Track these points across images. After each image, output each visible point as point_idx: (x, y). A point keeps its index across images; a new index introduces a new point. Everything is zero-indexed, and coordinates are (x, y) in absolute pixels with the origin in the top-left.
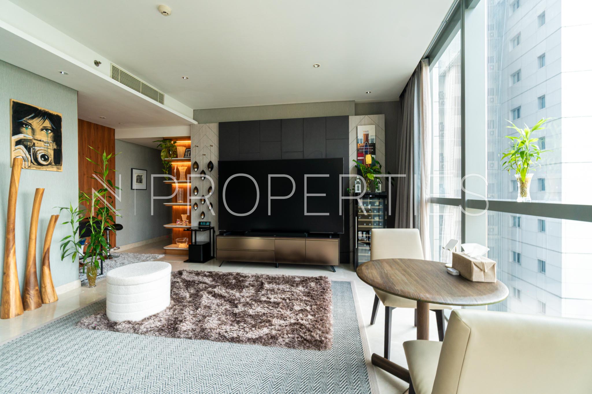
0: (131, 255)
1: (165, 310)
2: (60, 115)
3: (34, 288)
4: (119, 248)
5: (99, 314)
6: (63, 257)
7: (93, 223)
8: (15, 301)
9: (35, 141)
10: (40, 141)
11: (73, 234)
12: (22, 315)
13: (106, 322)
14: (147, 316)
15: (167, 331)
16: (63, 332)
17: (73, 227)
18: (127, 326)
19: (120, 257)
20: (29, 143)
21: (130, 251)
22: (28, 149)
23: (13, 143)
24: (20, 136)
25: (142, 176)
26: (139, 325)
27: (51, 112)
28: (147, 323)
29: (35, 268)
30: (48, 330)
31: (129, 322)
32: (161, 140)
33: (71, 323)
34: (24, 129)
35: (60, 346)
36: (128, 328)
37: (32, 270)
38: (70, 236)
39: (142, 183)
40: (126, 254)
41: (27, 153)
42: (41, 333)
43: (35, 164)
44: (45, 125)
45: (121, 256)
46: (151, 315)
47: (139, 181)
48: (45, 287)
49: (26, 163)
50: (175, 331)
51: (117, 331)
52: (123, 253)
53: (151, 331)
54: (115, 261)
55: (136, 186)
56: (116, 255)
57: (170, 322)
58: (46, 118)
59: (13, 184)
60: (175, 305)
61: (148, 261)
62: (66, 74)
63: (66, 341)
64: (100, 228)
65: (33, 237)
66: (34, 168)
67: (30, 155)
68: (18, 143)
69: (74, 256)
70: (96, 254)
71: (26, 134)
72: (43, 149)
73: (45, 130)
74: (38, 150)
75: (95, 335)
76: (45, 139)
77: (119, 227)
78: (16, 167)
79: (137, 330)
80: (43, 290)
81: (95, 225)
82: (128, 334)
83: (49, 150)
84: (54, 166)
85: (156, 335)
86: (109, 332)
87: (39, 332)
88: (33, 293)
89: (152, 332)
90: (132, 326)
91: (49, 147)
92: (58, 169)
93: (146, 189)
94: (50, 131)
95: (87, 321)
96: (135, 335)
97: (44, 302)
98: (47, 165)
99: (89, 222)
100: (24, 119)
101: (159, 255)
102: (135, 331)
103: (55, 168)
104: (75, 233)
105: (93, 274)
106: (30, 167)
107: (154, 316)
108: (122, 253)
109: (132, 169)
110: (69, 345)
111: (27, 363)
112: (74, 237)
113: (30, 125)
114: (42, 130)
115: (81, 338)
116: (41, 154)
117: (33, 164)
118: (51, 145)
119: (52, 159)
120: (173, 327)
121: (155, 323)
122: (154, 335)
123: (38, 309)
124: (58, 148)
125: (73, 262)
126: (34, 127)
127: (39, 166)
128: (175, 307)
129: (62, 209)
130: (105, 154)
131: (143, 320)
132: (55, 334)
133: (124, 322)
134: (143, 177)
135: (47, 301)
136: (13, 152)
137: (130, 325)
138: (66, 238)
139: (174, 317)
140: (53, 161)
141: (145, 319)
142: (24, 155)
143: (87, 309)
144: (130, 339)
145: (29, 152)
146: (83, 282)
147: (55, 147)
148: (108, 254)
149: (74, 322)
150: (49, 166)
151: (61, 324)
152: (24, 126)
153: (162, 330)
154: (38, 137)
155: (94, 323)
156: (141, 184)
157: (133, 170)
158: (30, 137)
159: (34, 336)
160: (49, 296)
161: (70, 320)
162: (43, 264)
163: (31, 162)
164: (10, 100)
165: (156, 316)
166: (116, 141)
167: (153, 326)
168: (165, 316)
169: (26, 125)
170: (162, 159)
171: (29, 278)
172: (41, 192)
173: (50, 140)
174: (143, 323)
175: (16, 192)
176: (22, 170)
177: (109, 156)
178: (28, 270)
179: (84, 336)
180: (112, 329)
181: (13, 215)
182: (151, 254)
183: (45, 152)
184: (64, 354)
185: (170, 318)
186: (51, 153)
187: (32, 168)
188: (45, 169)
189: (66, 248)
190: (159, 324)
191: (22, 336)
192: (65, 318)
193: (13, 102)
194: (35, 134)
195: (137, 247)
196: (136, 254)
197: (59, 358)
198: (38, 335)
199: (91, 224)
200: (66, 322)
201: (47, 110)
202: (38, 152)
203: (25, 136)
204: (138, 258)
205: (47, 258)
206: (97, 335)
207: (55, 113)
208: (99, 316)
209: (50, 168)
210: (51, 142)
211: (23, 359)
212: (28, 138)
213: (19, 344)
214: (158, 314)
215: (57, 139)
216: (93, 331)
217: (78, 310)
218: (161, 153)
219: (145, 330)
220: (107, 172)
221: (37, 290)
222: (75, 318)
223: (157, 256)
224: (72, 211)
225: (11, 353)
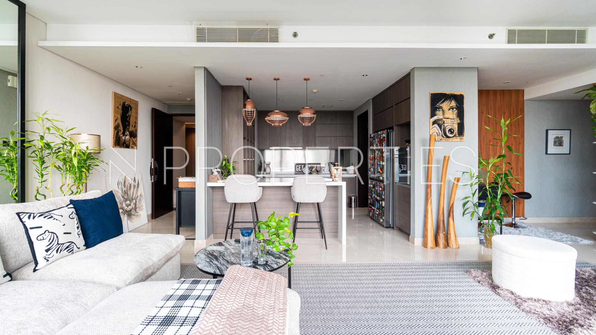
0: (542, 230)
1: (563, 303)
2: (462, 93)
3: (443, 233)
4: (526, 219)
5: (486, 272)
6: (464, 214)
7: (489, 188)
8: (431, 237)
9: (444, 120)
10: (448, 118)
11: (471, 196)
12: (435, 249)
13: (490, 282)
14: (535, 297)
15: (556, 326)
16: (456, 273)
17: (472, 189)
18: (509, 295)
19: (527, 229)
20: (440, 122)
21: (543, 225)
22: (440, 126)
23: (431, 124)
24: (435, 118)
25: (562, 137)
26: (522, 301)
27: (456, 93)
28: (532, 304)
29: (444, 217)
30: (447, 266)
31: (512, 293)
32: (589, 88)
33: (463, 269)
34: (437, 112)
35: (451, 281)
36: (510, 298)
37: (442, 219)
38: (470, 197)
39: (563, 146)
40: (536, 227)
41: (439, 129)
42: (442, 267)
43: (445, 137)
44: (451, 105)
45: (529, 227)
46: (539, 298)
47: (557, 143)
48: (450, 234)
49: (439, 137)
50: (567, 331)
51: (499, 294)
52: (532, 225)
53: (534, 313)
54: (520, 231)
55: (552, 149)
56: (524, 225)
57: (563, 318)
58: (452, 99)
59: (430, 153)
60: (580, 305)
61: (563, 242)
62: (466, 58)
63: (455, 280)
64: (497, 194)
65: (442, 193)
66: (444, 141)
67: (441, 131)
68: (434, 123)
69: (472, 215)
70: (493, 218)
71: (439, 115)
72: (450, 124)
73: (451, 110)
74: (447, 126)
75: (478, 288)
76: (451, 116)
77: (528, 196)
78: (432, 141)
79: (519, 304)
80: (449, 236)
81: (490, 190)
82: (507, 303)
83: (454, 125)
84: (458, 137)
85: (540, 321)
86: (491, 291)
87: (441, 265)
88: (441, 236)
89: (537, 315)
90: (515, 298)
91: (454, 122)
92: (461, 139)
93: (570, 154)
94: (455, 109)
95: (475, 274)
96: (516, 308)
97: (449, 245)
98: (453, 137)
99: (485, 186)
100: (438, 104)
101: (583, 240)
102: (516, 304)
103: (458, 139)
104: (474, 195)
105: (489, 236)
106: (441, 140)
107: (544, 301)
108: (530, 225)
109: (547, 131)
110: (456, 284)
111: (429, 281)
112: (473, 198)
113: (441, 108)
114: (449, 110)
115: (467, 284)
116: (449, 129)
117: (444, 137)
118: (456, 120)
119: (457, 131)
120: (566, 326)
121: (542, 309)
122: (538, 320)
123: (444, 249)
124: (461, 122)
125: (471, 220)
126: (444, 109)
127: (447, 139)
128: (578, 306)
129: (464, 173)
130: (503, 121)
131: (528, 299)
132: (450, 271)
133: (507, 290)
134: (564, 139)
135: (451, 246)
136: (431, 130)
137: (513, 296)
138: (466, 198)
139: (574, 316)
140: (457, 133)
141: (532, 299)
142: (437, 132)
143: (478, 264)
144: (509, 309)
145: (441, 128)
146: (481, 241)
147: (459, 121)
148: (514, 222)
149: (465, 269)
150: (454, 138)
151: (456, 266)
152: (438, 109)
153: (550, 320)
154: (447, 116)
155: (480, 277)
156: (560, 147)
157: (549, 131)
158: (441, 117)
159: (437, 266)
160: (452, 242)
161: (463, 267)
162: (449, 216)
163: (442, 136)
164: (430, 93)
165: (546, 302)
166: (525, 102)
167: (539, 310)
168: (559, 308)
169: (439, 108)
170: (592, 112)
171: (440, 223)
172: (447, 159)
173: (455, 116)
174: (527, 301)
175: (432, 159)
176: (436, 142)
177: (508, 122)
178: (439, 218)
179: (469, 284)
180: (494, 291)
181: (430, 175)
182: (572, 235)
183: (451, 126)
184: (452, 288)
185: (566, 314)
186: (456, 127)
187: (442, 141)
188: (451, 141)
189: (466, 207)
190: (548, 312)
191: (431, 263)
192: (460, 264)
193: (431, 94)
194: (445, 113)
195: (554, 223)
196: (548, 230)
197: (448, 289)
198: (439, 267)
199: (488, 188)
200: (460, 267)
201: (453, 93)
202: (447, 128)
203: (438, 117)
204: (549, 235)
205: (451, 212)
206: (480, 288)
207: (458, 93)
208: (485, 274)
209: (455, 139)
210: (456, 118)
211: (428, 277)
212: (440, 118)
213: (428, 267)
214: (550, 302)
215: (461, 115)
216: (478, 284)
217: (471, 262)
218: (590, 105)
219: (528, 309)
220: (506, 138)
221: (444, 234)
222: (467, 266)
223: (579, 240)
224: (471, 175)
225: (423, 270)
